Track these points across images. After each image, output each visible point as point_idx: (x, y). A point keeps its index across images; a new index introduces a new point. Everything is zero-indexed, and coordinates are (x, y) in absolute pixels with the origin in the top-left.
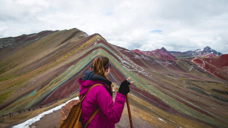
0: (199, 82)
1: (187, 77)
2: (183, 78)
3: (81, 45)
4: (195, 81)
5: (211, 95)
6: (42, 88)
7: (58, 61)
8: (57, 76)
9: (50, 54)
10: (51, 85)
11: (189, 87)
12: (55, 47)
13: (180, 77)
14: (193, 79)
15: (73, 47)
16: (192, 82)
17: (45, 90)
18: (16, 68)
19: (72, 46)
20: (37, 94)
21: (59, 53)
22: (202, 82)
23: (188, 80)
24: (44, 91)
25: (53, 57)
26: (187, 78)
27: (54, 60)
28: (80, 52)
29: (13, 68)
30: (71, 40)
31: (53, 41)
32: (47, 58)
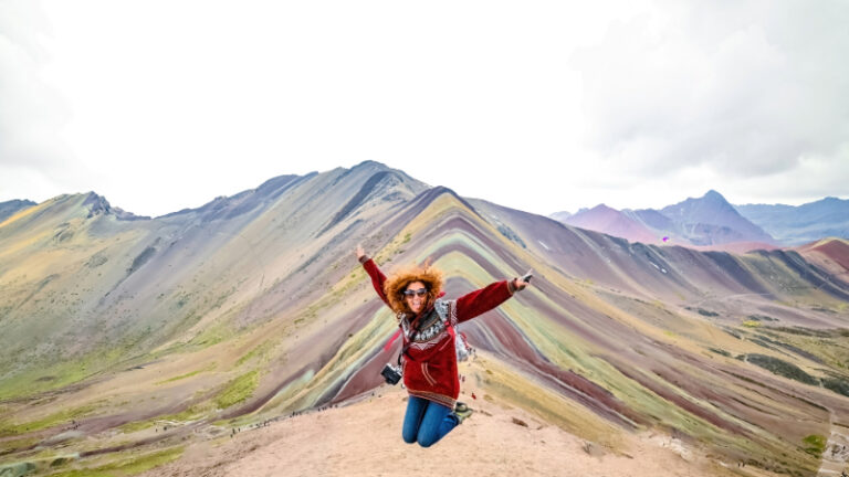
0: (810, 335)
1: (767, 318)
2: (752, 323)
3: (398, 233)
4: (793, 332)
5: (822, 380)
6: (322, 367)
7: (337, 287)
8: (351, 336)
9: (307, 264)
10: (341, 358)
11: (749, 355)
12: (318, 237)
13: (742, 319)
14: (790, 324)
15: (373, 237)
16: (782, 334)
17: (331, 369)
18: (225, 307)
19: (370, 236)
20: (316, 381)
21: (333, 260)
22: (820, 334)
23: (768, 327)
24: (330, 374)
25: (319, 273)
26: (767, 323)
27: (324, 284)
28: (397, 261)
29: (218, 306)
30: (360, 208)
31: (306, 214)
32: (302, 277)
